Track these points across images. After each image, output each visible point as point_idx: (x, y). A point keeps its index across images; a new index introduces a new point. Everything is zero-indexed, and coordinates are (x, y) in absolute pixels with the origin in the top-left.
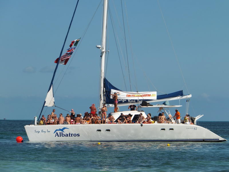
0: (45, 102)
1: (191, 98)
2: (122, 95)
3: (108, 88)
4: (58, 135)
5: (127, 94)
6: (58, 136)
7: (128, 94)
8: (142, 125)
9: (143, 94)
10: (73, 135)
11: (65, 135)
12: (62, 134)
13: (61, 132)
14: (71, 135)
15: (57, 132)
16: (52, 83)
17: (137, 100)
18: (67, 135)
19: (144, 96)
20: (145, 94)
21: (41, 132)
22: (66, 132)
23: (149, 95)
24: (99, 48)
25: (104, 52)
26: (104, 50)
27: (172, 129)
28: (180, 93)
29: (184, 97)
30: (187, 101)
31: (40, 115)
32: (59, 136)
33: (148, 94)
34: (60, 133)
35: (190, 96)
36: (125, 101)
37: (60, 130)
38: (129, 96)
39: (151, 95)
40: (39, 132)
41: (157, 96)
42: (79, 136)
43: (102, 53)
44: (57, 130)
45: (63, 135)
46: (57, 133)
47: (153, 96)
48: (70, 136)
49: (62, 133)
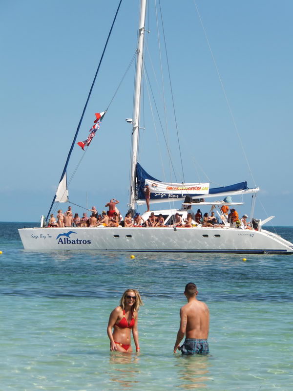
0: (55, 196)
1: (258, 192)
2: (161, 188)
3: (141, 177)
4: (62, 241)
5: (167, 186)
6: (62, 243)
7: (169, 186)
8: (175, 230)
9: (191, 187)
10: (82, 242)
11: (72, 242)
12: (67, 241)
13: (66, 237)
14: (79, 242)
15: (61, 237)
16: (65, 170)
17: (181, 195)
18: (74, 242)
19: (191, 189)
20: (193, 186)
21: (39, 236)
22: (72, 237)
23: (199, 189)
24: (130, 122)
25: (136, 128)
26: (137, 125)
27: (219, 236)
28: (243, 186)
29: (249, 191)
30: (253, 197)
31: (49, 213)
32: (64, 243)
33: (197, 186)
34: (65, 239)
35: (258, 189)
36: (164, 196)
37: (65, 234)
38: (170, 189)
39: (201, 189)
40: (37, 237)
41: (210, 189)
42: (90, 243)
43: (134, 129)
44: (60, 235)
45: (69, 242)
46: (60, 239)
47: (204, 189)
48: (77, 243)
49: (67, 239)
